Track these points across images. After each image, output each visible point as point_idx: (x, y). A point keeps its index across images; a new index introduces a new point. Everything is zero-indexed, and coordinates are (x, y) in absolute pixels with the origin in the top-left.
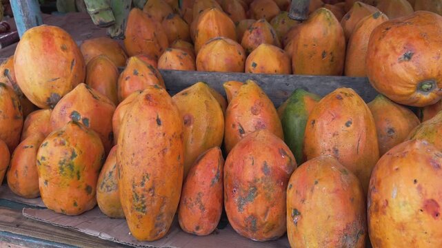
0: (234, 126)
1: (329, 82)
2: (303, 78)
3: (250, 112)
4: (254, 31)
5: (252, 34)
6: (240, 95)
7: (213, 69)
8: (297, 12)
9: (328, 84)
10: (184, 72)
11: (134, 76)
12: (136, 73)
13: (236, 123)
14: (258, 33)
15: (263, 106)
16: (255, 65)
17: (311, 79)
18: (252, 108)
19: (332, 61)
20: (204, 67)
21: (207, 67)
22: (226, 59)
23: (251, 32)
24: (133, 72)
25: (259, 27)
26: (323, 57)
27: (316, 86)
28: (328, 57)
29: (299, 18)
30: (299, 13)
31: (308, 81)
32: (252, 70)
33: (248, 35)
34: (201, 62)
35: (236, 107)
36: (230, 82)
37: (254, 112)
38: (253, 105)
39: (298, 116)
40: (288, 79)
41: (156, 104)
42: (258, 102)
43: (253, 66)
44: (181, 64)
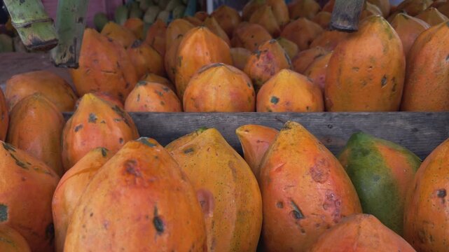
0: (281, 204)
1: (394, 120)
2: (354, 117)
3: (309, 178)
4: (262, 55)
5: (260, 60)
6: (284, 148)
7: (212, 108)
8: (345, 18)
9: (392, 123)
10: (168, 115)
11: (91, 124)
12: (92, 120)
13: (285, 201)
14: (269, 58)
15: (329, 166)
16: (276, 100)
17: (366, 117)
18: (312, 170)
19: (393, 90)
20: (197, 107)
21: (202, 106)
22: (231, 94)
23: (258, 57)
24: (87, 117)
25: (270, 50)
26: (383, 85)
27: (376, 127)
28: (389, 85)
29: (349, 27)
30: (349, 19)
31: (362, 120)
32: (272, 109)
33: (254, 61)
34: (192, 98)
35: (280, 169)
36: (246, 127)
37: (318, 178)
38: (311, 164)
39: (377, 179)
40: (331, 119)
41: (151, 182)
42: (319, 159)
43: (272, 102)
44: (162, 103)
